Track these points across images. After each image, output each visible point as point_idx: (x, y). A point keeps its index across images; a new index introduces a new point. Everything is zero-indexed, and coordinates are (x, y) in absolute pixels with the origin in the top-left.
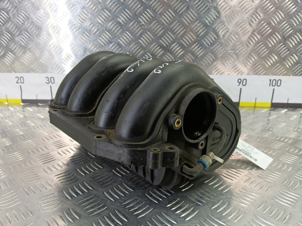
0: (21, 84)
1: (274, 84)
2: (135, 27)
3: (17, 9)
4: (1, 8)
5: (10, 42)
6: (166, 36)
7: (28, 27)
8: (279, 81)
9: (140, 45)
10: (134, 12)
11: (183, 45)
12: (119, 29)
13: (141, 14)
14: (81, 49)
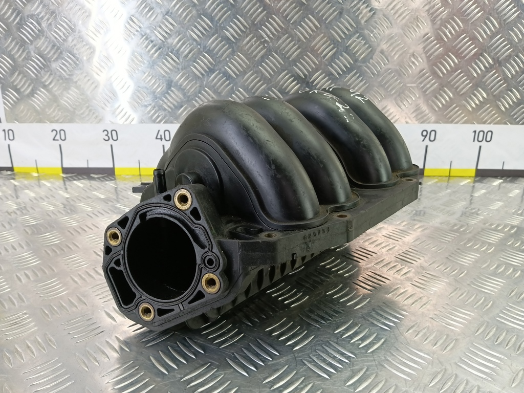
0: (60, 142)
1: (480, 139)
2: (252, 45)
3: (56, 16)
4: (29, 14)
5: (43, 71)
6: (304, 60)
7: (72, 46)
8: (489, 134)
9: (260, 75)
10: (252, 21)
11: (332, 74)
12: (227, 49)
13: (262, 23)
14: (163, 83)
